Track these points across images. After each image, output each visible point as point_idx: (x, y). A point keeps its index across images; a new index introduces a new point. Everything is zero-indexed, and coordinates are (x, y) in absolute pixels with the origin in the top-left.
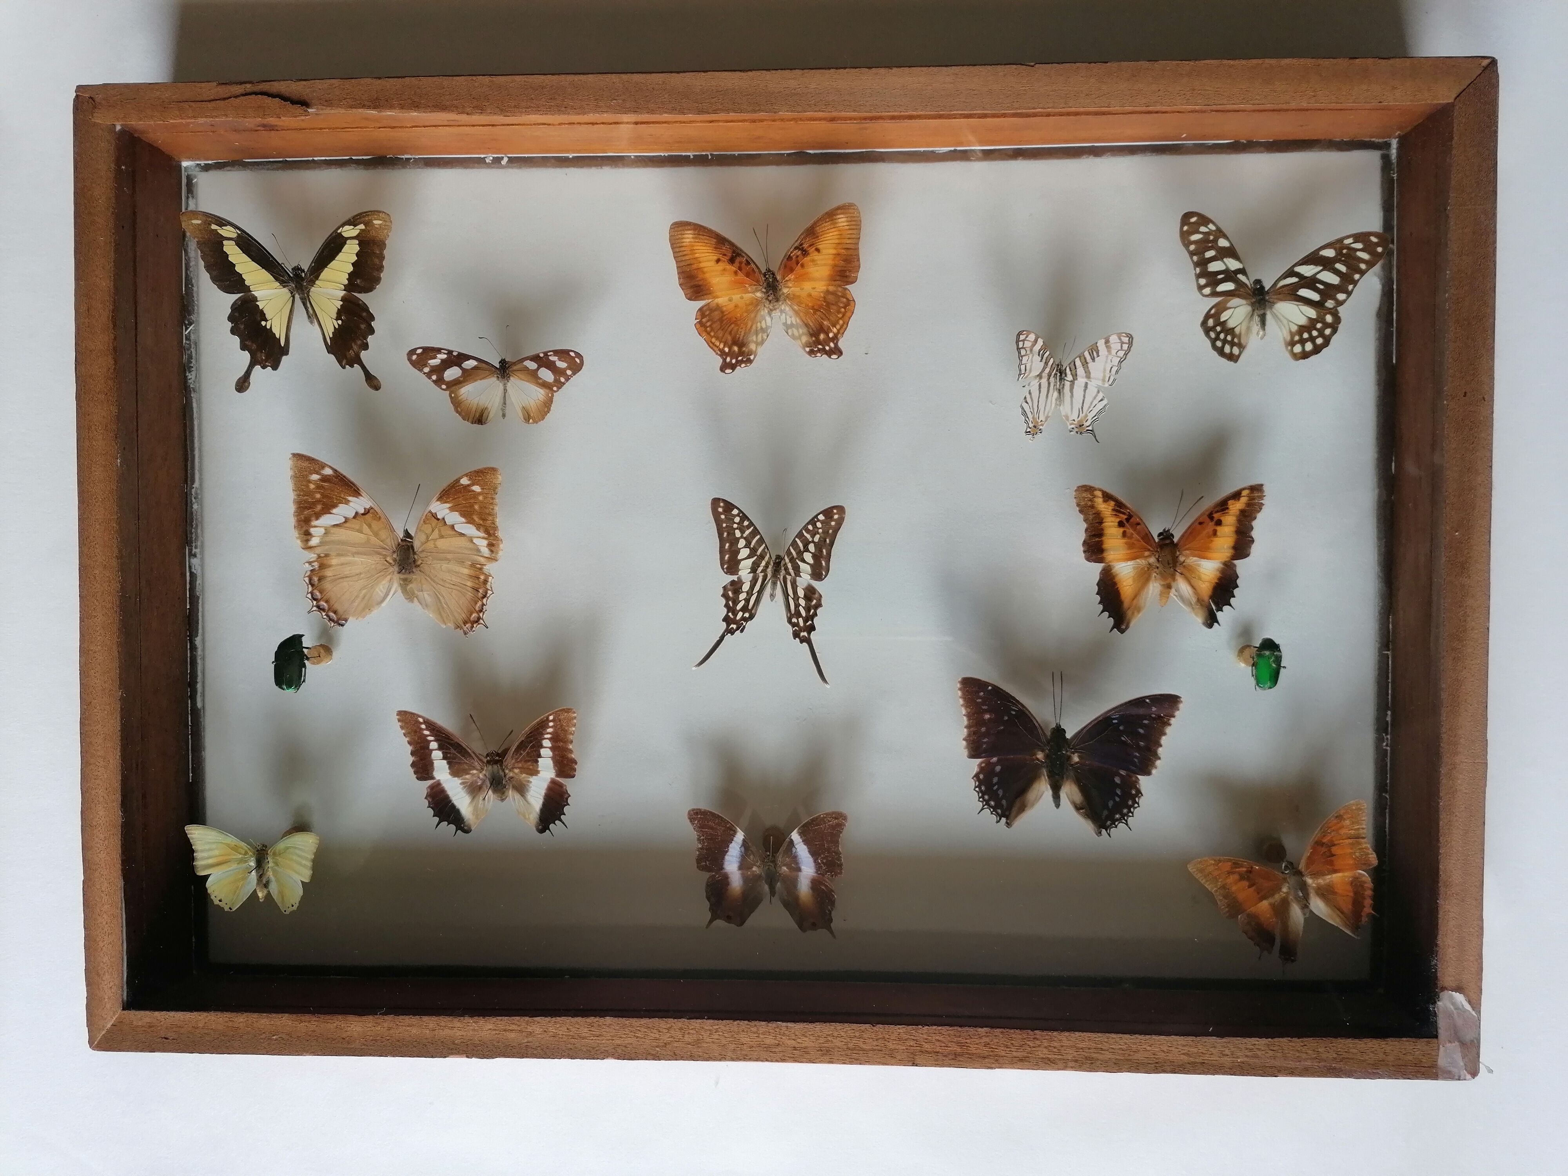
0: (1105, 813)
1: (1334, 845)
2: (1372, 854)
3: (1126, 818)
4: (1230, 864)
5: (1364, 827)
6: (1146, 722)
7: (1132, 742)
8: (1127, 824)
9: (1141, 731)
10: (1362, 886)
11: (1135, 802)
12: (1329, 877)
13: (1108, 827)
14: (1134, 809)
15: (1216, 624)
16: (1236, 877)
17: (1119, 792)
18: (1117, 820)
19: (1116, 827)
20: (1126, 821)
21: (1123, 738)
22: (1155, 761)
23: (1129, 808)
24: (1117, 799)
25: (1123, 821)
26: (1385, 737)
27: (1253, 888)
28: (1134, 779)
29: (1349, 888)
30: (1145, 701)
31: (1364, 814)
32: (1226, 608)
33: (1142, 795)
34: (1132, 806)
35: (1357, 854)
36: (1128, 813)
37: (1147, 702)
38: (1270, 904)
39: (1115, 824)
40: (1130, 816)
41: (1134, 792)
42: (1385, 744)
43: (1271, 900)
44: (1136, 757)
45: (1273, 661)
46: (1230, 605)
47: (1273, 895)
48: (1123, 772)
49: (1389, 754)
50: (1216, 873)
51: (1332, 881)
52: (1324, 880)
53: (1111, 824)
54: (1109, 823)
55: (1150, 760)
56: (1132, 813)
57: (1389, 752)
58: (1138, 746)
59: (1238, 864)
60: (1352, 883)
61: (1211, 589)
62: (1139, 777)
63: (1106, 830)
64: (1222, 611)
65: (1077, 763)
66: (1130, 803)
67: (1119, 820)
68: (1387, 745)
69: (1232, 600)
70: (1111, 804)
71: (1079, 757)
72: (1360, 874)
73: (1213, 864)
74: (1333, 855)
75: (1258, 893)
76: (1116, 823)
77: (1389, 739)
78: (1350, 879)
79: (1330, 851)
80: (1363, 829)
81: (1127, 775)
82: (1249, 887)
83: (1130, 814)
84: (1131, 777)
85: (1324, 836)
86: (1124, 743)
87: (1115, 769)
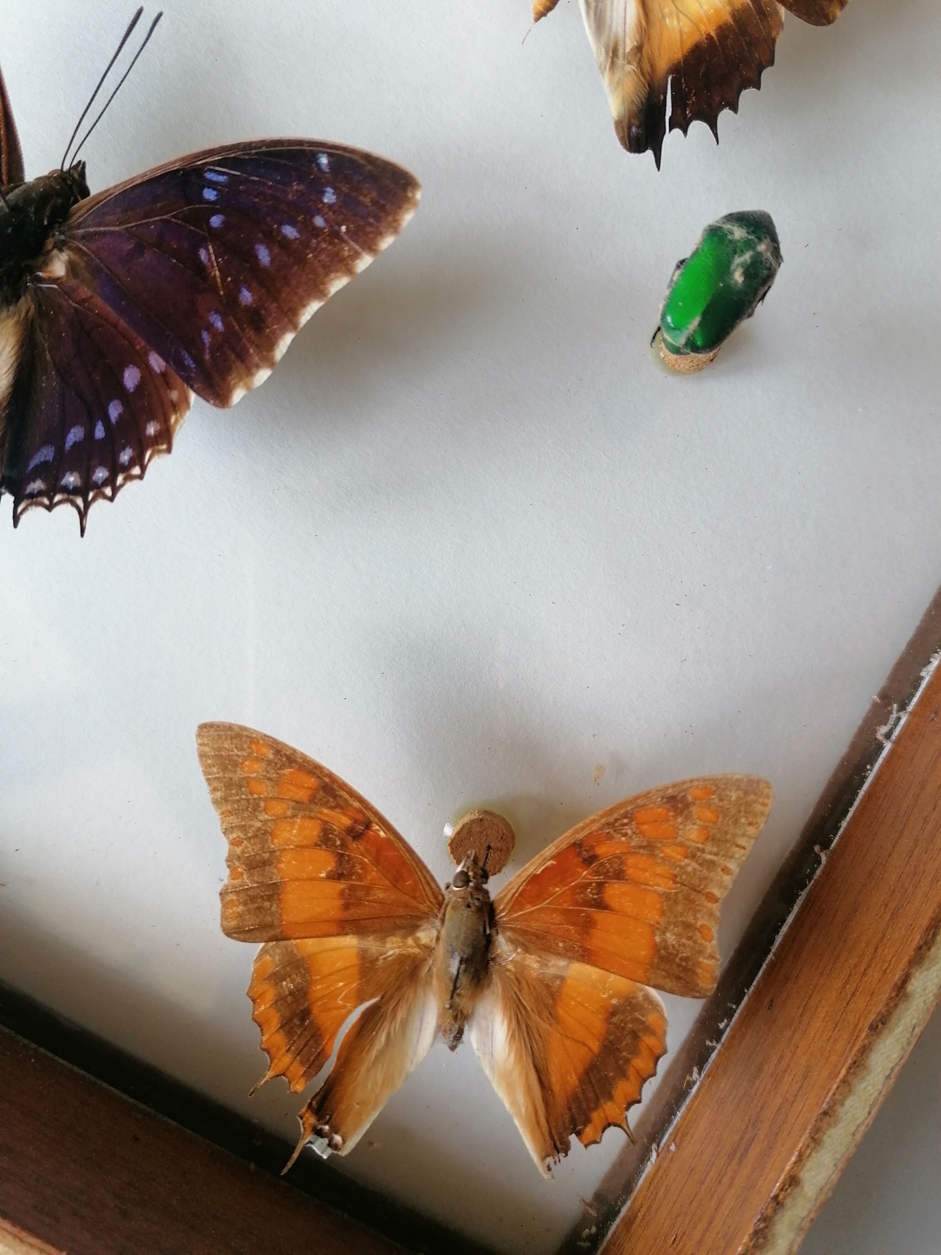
0: (46, 454)
1: (619, 875)
2: (711, 957)
3: (91, 495)
4: (312, 782)
5: (732, 866)
6: (290, 232)
7: (223, 279)
8: (82, 515)
9: (264, 255)
10: (635, 1035)
11: (139, 460)
12: (562, 963)
13: (32, 496)
14: (126, 479)
15: (649, 153)
16: (313, 831)
17: (115, 411)
18: (65, 490)
19: (49, 508)
20: (87, 505)
21: (203, 254)
22: (258, 367)
23: (116, 468)
24: (100, 432)
25: (80, 501)
26: (894, 715)
27: (342, 885)
28: (174, 395)
29: (598, 1025)
30: (313, 157)
31: (751, 830)
32: (698, 127)
33: (169, 450)
34: (125, 469)
35: (670, 937)
36: (105, 483)
37: (318, 165)
38: (363, 955)
39: (51, 499)
40: (105, 497)
41: (151, 430)
42: (884, 730)
43: (371, 944)
44: (210, 327)
45: (742, 265)
46: (713, 126)
47: (383, 933)
48: (157, 362)
49: (880, 760)
50: (264, 790)
51: (563, 979)
52: (544, 965)
53: (41, 493)
54: (37, 485)
55: (242, 356)
56: (115, 490)
57: (884, 753)
58: (232, 299)
59: (335, 796)
60: (613, 1014)
61: (689, 44)
62: (193, 397)
63: (16, 504)
64: (685, 131)
65: (56, 280)
66: (125, 457)
67: (71, 492)
68: (888, 736)
69: (725, 116)
70: (75, 435)
71: (72, 267)
72: (647, 997)
73: (269, 762)
74: (601, 905)
75: (346, 907)
76: (58, 498)
77: (902, 722)
78: (614, 1001)
79: (600, 886)
80: (726, 870)
81: (164, 375)
82: (336, 876)
83: (108, 491)
84: (169, 386)
85: (609, 837)
86: (201, 269)
87: (141, 343)
